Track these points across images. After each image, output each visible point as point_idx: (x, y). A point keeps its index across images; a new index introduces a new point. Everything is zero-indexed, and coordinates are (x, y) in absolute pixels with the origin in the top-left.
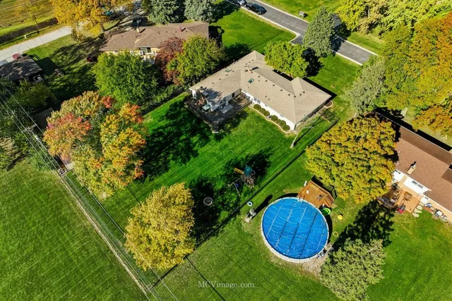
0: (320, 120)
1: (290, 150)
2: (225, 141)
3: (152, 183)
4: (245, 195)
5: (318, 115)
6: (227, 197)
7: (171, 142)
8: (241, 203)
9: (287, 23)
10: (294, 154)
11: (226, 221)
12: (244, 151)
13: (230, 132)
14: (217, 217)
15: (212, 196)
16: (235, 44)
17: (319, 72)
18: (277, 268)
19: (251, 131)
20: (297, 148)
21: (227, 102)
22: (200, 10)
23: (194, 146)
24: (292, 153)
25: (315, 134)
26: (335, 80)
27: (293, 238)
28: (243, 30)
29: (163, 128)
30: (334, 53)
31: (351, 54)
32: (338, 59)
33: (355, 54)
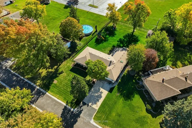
30: (67, 104)
31: (55, 105)
32: (65, 99)
33: (53, 106)
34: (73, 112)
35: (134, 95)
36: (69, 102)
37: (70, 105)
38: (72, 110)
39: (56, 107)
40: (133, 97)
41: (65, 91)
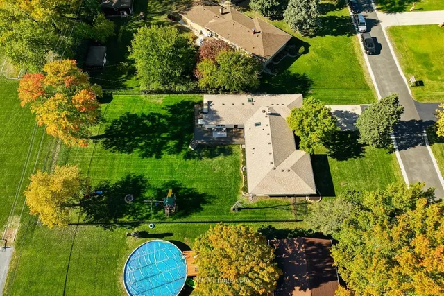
0: (287, 208)
1: (228, 211)
2: (190, 162)
3: (112, 154)
4: (155, 217)
5: (291, 200)
6: (143, 208)
7: (154, 132)
8: (147, 221)
9: (385, 83)
10: (228, 216)
11: (123, 224)
12: (193, 181)
13: (201, 159)
14: (121, 216)
15: (135, 197)
16: (302, 74)
17: (349, 159)
18: (116, 286)
19: (218, 169)
20: (236, 214)
21: (224, 129)
22: (296, 19)
23: (165, 148)
24: (227, 214)
25: (267, 216)
26: (355, 179)
27: (145, 278)
28: (329, 62)
29: (160, 116)
30: (394, 150)
31: (412, 164)
32: (390, 159)
33: (417, 166)
34: (395, 134)
35: (294, 74)
36: (388, 151)
37: (391, 146)
38: (393, 137)
39: (413, 161)
40: (298, 75)
41: (379, 170)
